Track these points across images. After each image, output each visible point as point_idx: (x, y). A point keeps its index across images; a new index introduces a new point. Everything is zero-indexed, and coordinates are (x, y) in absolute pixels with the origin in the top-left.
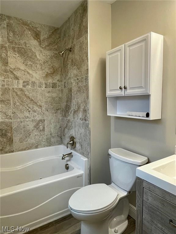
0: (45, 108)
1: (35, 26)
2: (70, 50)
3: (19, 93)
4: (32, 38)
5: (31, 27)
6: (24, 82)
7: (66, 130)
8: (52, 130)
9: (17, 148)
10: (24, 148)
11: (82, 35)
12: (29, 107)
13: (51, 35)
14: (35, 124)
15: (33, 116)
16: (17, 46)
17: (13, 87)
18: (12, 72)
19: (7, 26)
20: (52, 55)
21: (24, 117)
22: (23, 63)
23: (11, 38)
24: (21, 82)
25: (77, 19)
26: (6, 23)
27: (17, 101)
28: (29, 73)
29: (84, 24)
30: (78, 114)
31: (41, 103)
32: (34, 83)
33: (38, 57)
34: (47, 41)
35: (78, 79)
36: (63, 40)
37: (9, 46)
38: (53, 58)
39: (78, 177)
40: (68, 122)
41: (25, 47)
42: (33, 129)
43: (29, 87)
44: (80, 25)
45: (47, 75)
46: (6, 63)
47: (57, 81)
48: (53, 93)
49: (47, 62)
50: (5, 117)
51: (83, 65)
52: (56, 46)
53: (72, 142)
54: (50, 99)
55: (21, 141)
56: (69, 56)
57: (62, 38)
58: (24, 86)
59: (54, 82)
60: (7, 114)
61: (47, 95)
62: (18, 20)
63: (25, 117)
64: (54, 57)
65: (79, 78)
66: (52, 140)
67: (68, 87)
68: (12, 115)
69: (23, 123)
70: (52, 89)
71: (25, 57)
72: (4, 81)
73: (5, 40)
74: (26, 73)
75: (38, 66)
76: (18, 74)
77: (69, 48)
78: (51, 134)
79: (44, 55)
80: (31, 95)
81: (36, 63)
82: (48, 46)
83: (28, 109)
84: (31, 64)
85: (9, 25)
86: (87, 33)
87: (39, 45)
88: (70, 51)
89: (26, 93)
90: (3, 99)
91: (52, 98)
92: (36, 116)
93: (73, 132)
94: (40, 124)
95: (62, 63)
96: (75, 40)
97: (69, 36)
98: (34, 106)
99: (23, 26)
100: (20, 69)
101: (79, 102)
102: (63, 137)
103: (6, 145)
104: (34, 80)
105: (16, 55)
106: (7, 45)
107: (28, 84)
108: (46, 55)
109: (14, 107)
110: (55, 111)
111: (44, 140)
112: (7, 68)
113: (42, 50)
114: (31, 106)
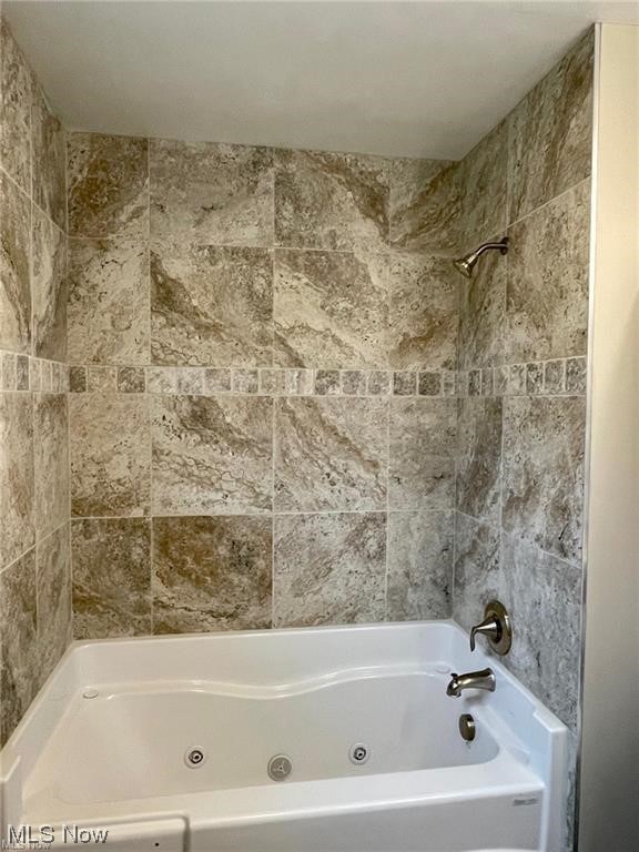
0: (390, 471)
1: (370, 170)
2: (503, 247)
3: (299, 415)
4: (357, 213)
5: (357, 175)
6: (320, 375)
7: (470, 567)
8: (412, 558)
9: (284, 616)
10: (307, 616)
11: (560, 188)
12: (331, 466)
13: (428, 192)
14: (349, 529)
15: (343, 499)
16: (305, 249)
17: (284, 394)
18: (282, 342)
19: (277, 184)
20: (426, 269)
21: (311, 501)
22: (322, 307)
23: (285, 224)
24: (311, 373)
25: (542, 121)
26: (273, 176)
27: (292, 445)
28: (338, 342)
29: (573, 140)
30: (526, 514)
31: (376, 452)
32: (354, 376)
33: (375, 280)
34: (409, 218)
35: (531, 368)
36: (474, 206)
37: (277, 251)
38: (432, 278)
39: (518, 803)
40: (479, 534)
41: (329, 250)
42: (341, 547)
43: (338, 392)
44: (554, 145)
45: (406, 345)
46: (264, 312)
47: (443, 366)
48: (422, 414)
49: (406, 295)
50: (251, 501)
51: (560, 310)
52: (444, 234)
53: (494, 625)
54: (410, 436)
55: (299, 589)
56: (498, 270)
57: (467, 201)
58: (320, 390)
59: (428, 370)
60: (257, 490)
61: (401, 419)
62: (312, 159)
63: (317, 501)
64: (435, 276)
65: (537, 363)
66: (411, 596)
67: (487, 393)
68: (273, 494)
69: (308, 526)
70: (422, 396)
71: (330, 286)
72: (255, 373)
73: (267, 232)
74: (329, 343)
75: (375, 314)
76: (301, 346)
77: (497, 238)
78: (407, 575)
79: (396, 269)
80: (342, 420)
81: (369, 304)
82: (413, 235)
83: (328, 475)
84: (350, 306)
85: (283, 181)
86: (587, 174)
87: (381, 235)
88: (503, 250)
89: (324, 415)
90: (250, 437)
91: (420, 433)
92: (354, 500)
93: (497, 584)
94: (370, 533)
95: (467, 295)
96: (527, 206)
97: (499, 190)
98: (352, 463)
99: (329, 176)
100: (309, 329)
101: (533, 465)
102: (453, 590)
103: (249, 601)
104: (354, 365)
105: (299, 279)
106: (271, 250)
107: (333, 383)
108: (405, 270)
109: (282, 465)
110: (428, 482)
111: (379, 596)
112: (268, 328)
113: (392, 252)
114: (340, 463)
